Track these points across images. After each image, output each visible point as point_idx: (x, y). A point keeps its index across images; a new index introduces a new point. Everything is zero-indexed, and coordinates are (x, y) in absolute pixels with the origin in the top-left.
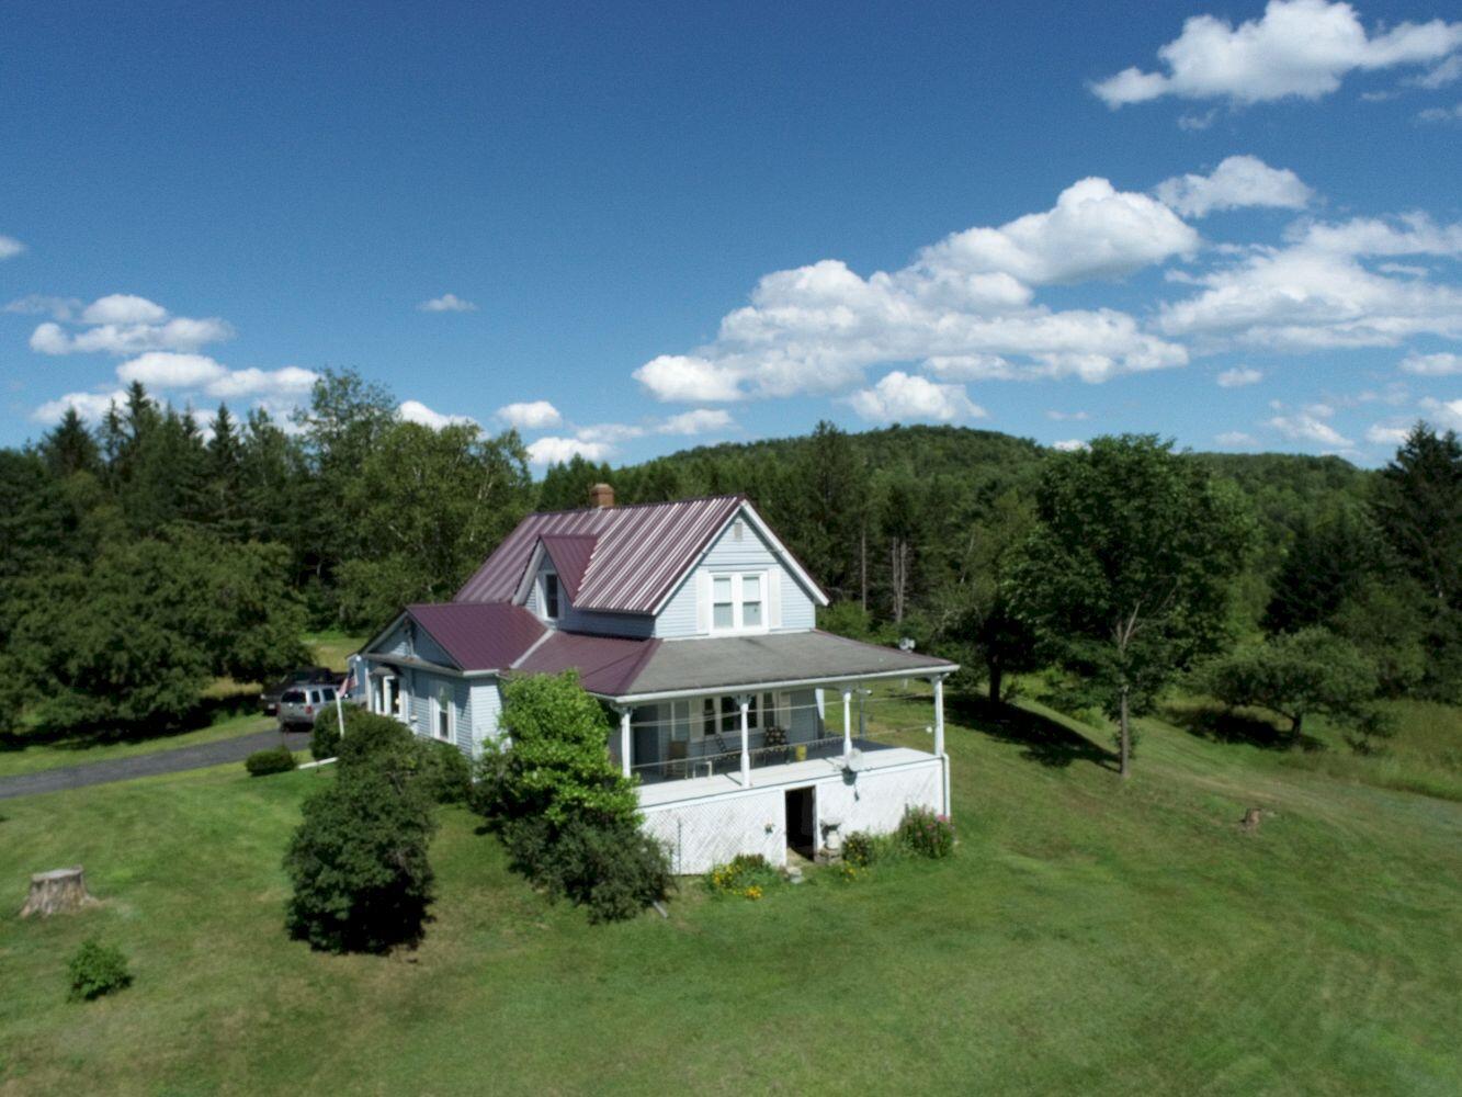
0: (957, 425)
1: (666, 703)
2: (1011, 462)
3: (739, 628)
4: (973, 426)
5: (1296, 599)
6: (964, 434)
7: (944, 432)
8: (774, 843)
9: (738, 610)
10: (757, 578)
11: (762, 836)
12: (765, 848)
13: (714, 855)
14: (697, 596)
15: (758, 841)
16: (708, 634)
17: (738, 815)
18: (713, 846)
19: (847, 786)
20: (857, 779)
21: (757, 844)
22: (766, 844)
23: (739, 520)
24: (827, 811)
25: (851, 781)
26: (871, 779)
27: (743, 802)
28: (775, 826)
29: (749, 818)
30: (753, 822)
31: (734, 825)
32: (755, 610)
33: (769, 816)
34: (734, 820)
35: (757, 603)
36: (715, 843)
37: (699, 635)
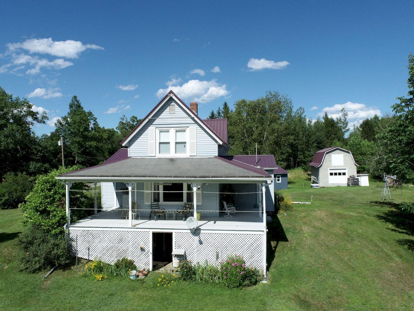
8: (145, 257)
9: (172, 146)
10: (185, 131)
11: (139, 252)
12: (140, 257)
13: (111, 256)
14: (149, 138)
15: (137, 254)
16: (155, 156)
17: (125, 239)
18: (111, 251)
19: (194, 236)
20: (201, 234)
21: (136, 255)
22: (141, 256)
23: (173, 104)
24: (179, 247)
25: (196, 234)
26: (211, 235)
27: (128, 233)
28: (147, 249)
29: (131, 242)
30: (134, 244)
31: (123, 244)
32: (185, 146)
33: (143, 243)
34: (123, 241)
35: (185, 143)
36: (112, 250)
37: (149, 156)
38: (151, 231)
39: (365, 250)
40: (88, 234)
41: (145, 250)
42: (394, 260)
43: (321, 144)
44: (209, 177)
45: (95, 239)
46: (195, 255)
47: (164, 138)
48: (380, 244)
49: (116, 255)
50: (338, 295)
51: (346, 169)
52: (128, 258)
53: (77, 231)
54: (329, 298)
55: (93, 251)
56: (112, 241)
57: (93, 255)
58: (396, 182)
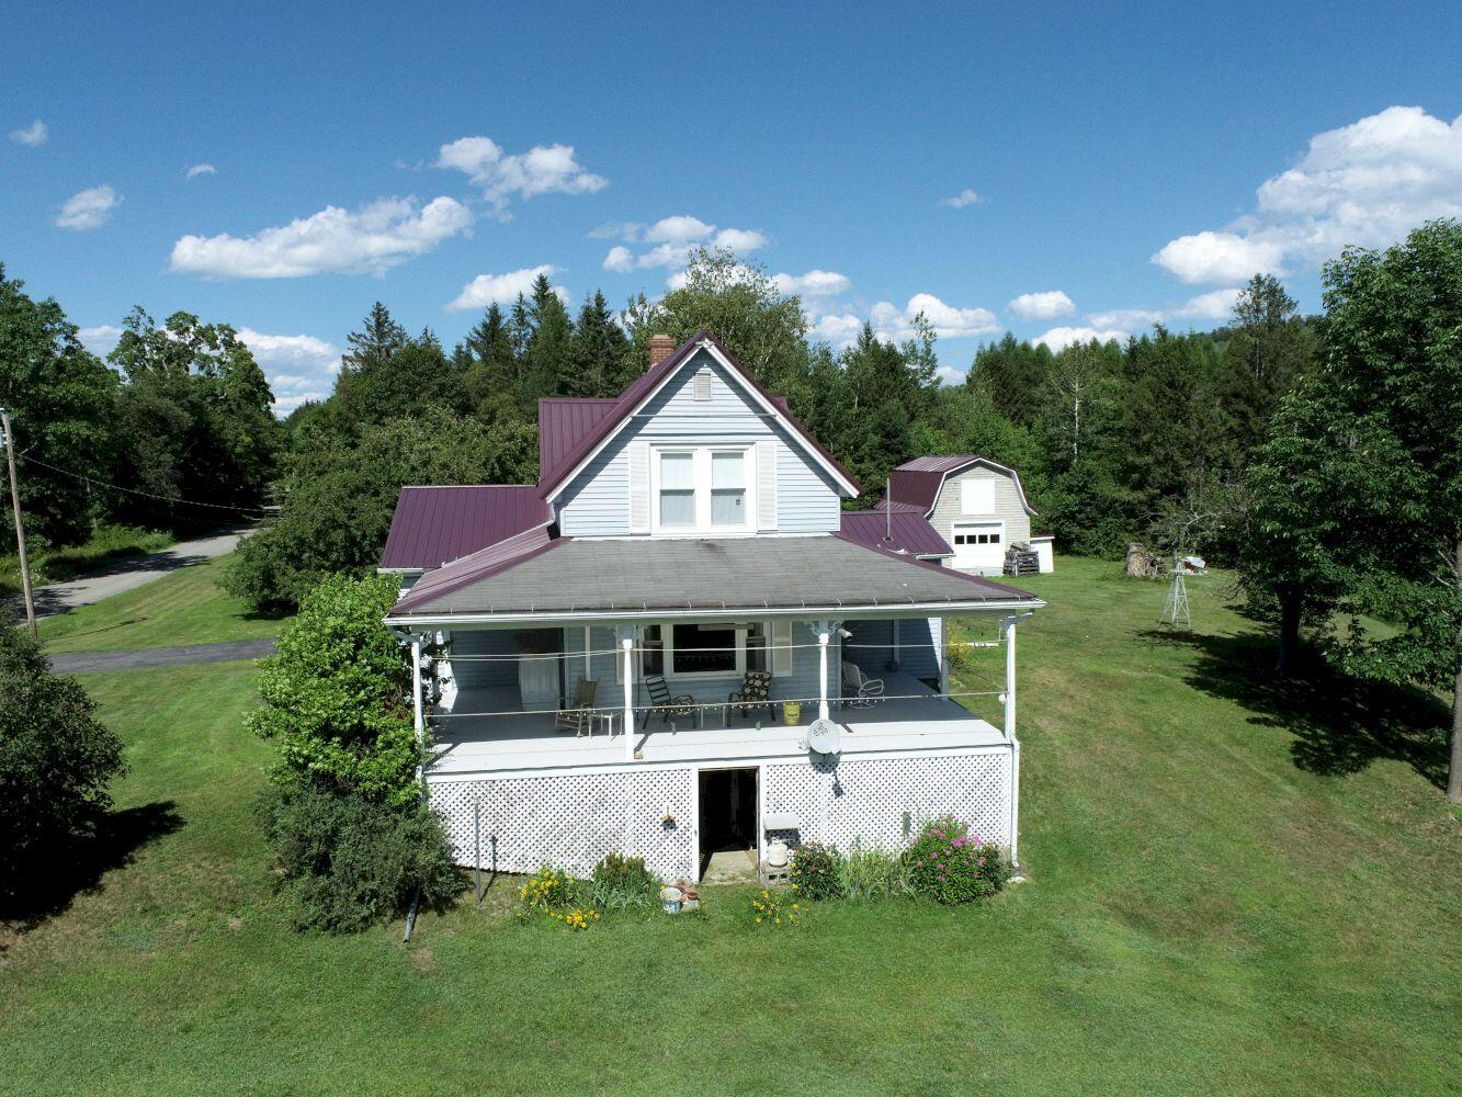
1: (579, 628)
3: (703, 524)
8: (678, 844)
9: (703, 501)
10: (740, 456)
11: (657, 832)
12: (661, 849)
13: (569, 852)
14: (628, 478)
15: (651, 839)
16: (649, 535)
17: (613, 798)
18: (568, 838)
19: (820, 774)
20: (840, 765)
21: (648, 843)
22: (664, 845)
23: (705, 369)
24: (778, 807)
25: (827, 766)
26: (868, 766)
27: (623, 781)
28: (681, 821)
29: (634, 804)
30: (641, 810)
31: (606, 812)
32: (738, 502)
33: (671, 805)
34: (606, 805)
35: (741, 492)
36: (571, 835)
37: (632, 535)
38: (695, 769)
39: (1214, 772)
40: (493, 792)
41: (677, 824)
42: (1281, 791)
43: (894, 437)
44: (872, 604)
45: (516, 805)
46: (824, 825)
47: (676, 475)
48: (1236, 752)
49: (586, 847)
50: (1205, 892)
51: (1000, 524)
52: (624, 854)
53: (453, 785)
54: (1189, 900)
55: (511, 842)
56: (571, 808)
57: (512, 856)
58: (1152, 565)
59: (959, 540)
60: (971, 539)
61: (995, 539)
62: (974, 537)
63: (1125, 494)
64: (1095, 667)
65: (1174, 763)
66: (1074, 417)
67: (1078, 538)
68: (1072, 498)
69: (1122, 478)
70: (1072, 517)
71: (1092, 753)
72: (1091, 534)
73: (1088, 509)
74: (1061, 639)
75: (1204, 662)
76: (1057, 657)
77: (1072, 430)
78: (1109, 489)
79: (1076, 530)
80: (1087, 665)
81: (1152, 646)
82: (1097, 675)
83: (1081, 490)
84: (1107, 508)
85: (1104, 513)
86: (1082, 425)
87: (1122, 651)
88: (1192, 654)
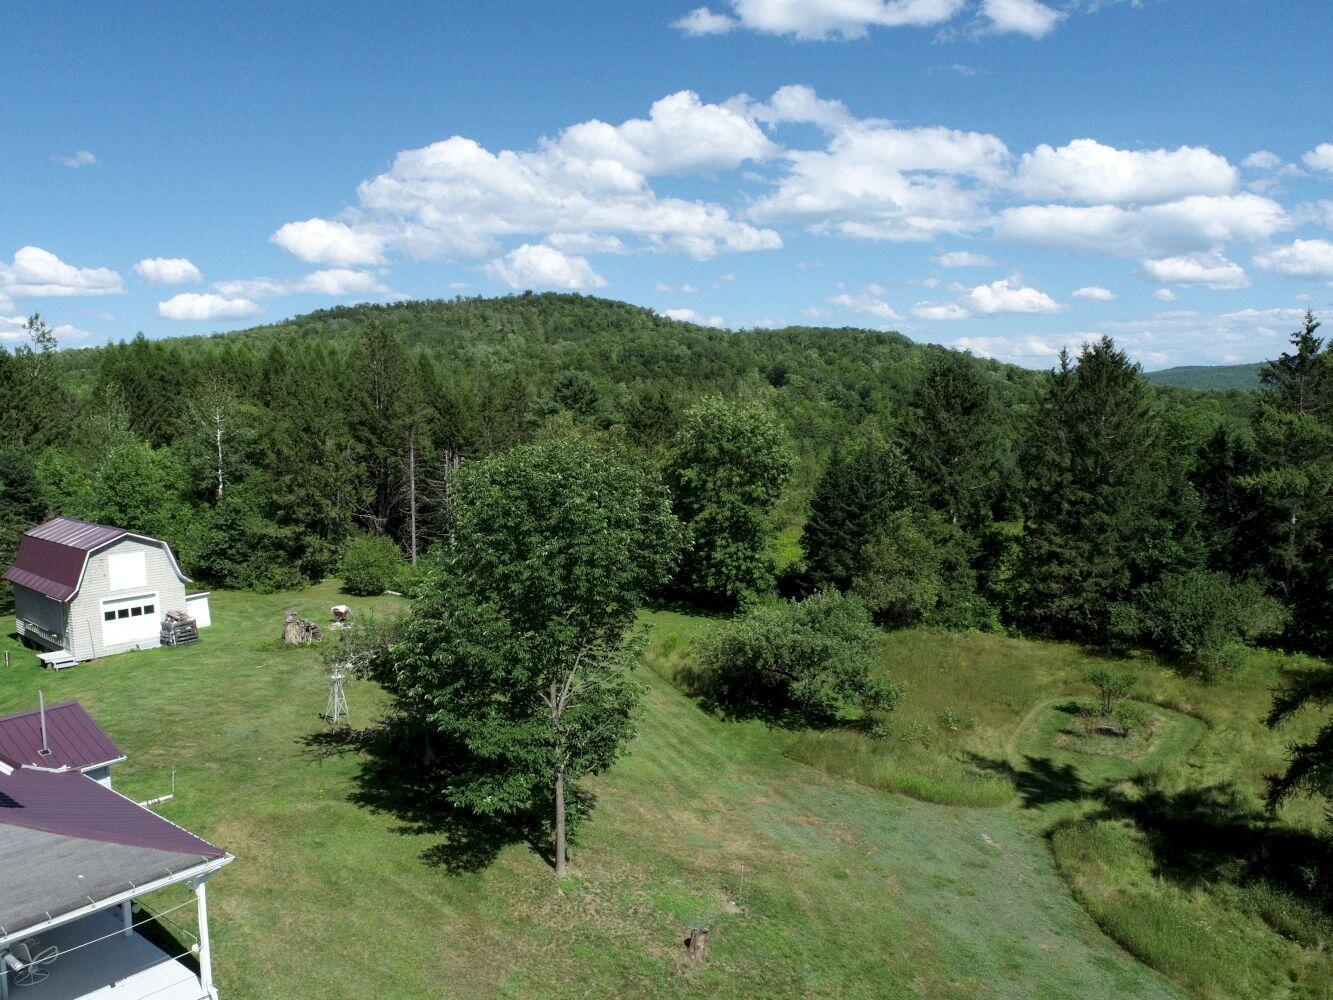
0: (584, 294)
2: (632, 331)
4: (598, 295)
5: (827, 527)
6: (588, 303)
7: (573, 300)
39: (388, 915)
48: (403, 882)
51: (153, 595)
58: (307, 630)
59: (110, 616)
60: (123, 614)
61: (149, 609)
62: (126, 611)
63: (273, 530)
64: (271, 808)
65: (354, 917)
66: (216, 447)
67: (231, 573)
68: (220, 535)
69: (270, 511)
70: (223, 553)
71: (282, 931)
72: (242, 568)
73: (239, 545)
74: (235, 770)
75: (366, 768)
76: (234, 801)
77: (216, 460)
78: (257, 525)
79: (228, 564)
80: (266, 807)
81: (320, 758)
82: (274, 819)
83: (230, 527)
84: (256, 543)
85: (253, 547)
86: (225, 455)
87: (294, 774)
88: (356, 760)
